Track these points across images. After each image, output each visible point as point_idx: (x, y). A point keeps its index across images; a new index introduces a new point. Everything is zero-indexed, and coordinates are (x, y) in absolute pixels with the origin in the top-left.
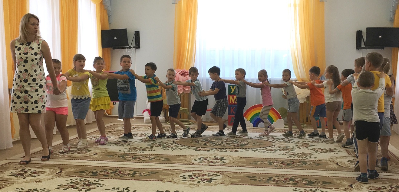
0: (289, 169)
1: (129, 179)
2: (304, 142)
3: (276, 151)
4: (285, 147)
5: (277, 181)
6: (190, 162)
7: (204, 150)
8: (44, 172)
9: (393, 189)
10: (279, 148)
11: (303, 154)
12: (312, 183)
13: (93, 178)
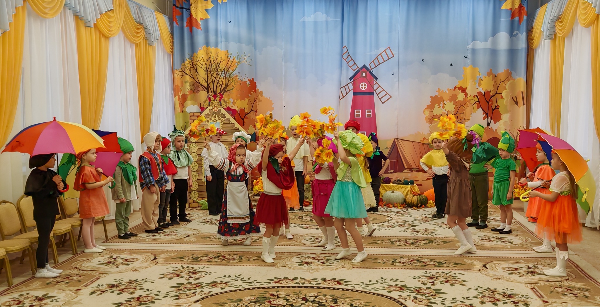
0: (415, 249)
1: (238, 265)
2: (425, 216)
3: (394, 227)
4: (404, 222)
5: (403, 263)
6: (300, 242)
7: (312, 228)
8: (137, 260)
9: (531, 270)
10: (397, 223)
11: (426, 230)
12: (442, 264)
13: (196, 264)
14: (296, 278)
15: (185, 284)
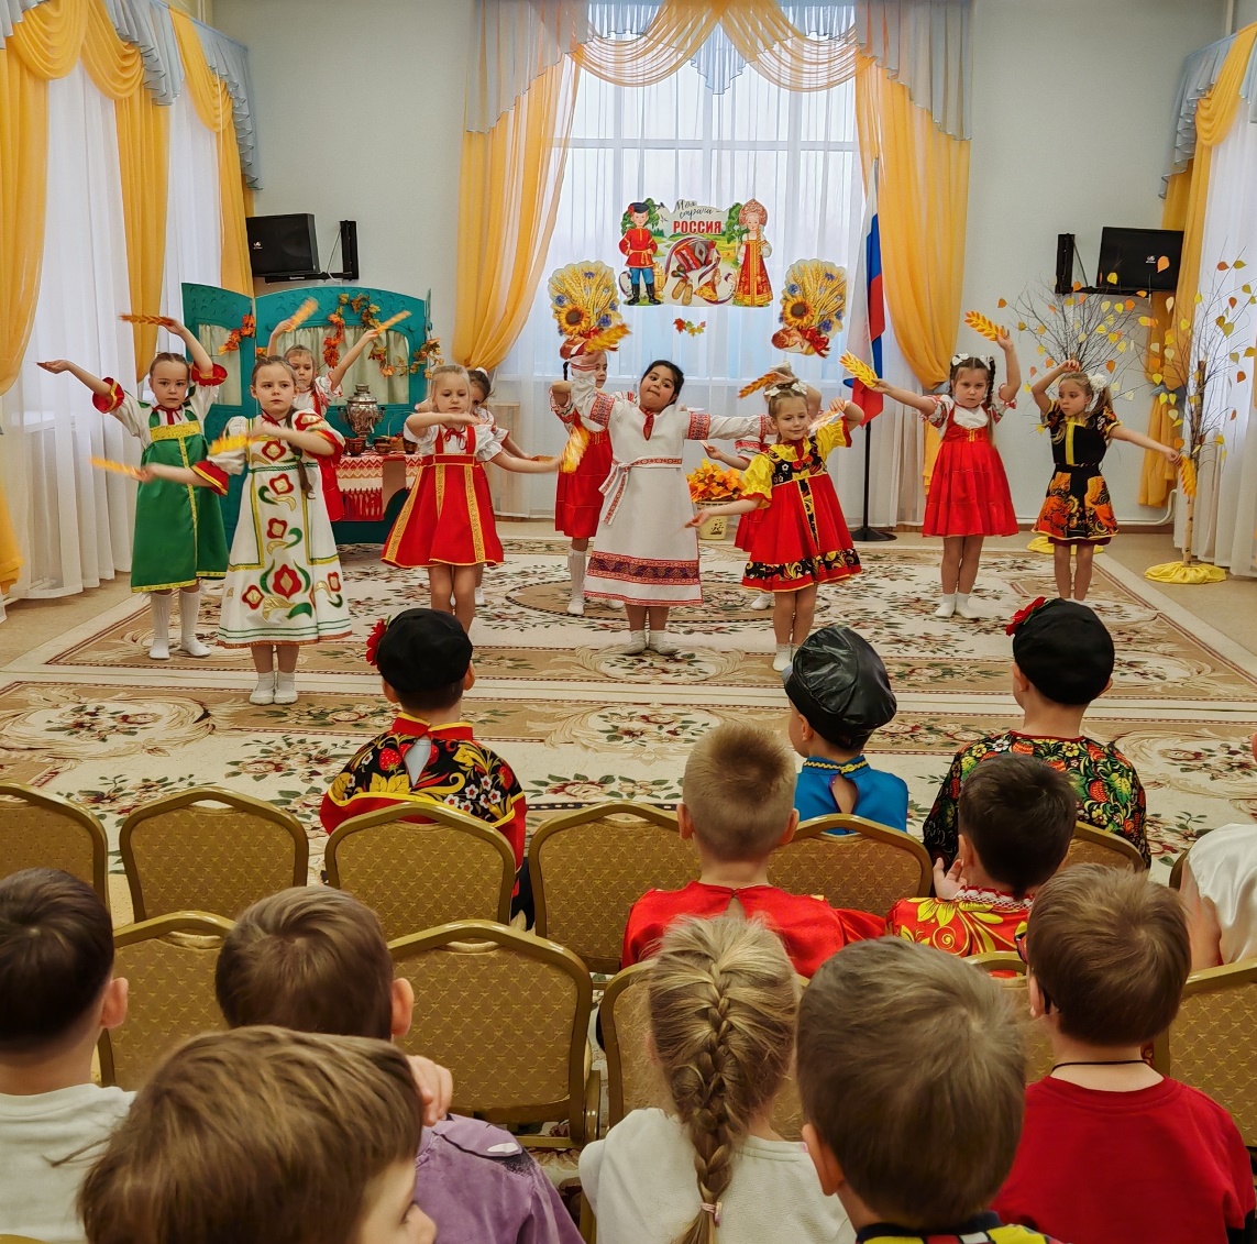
4: (861, 612)
5: (893, 735)
6: (595, 670)
8: (156, 718)
9: (1238, 758)
10: (845, 616)
11: (927, 637)
13: (324, 734)
14: (607, 780)
15: (303, 793)
